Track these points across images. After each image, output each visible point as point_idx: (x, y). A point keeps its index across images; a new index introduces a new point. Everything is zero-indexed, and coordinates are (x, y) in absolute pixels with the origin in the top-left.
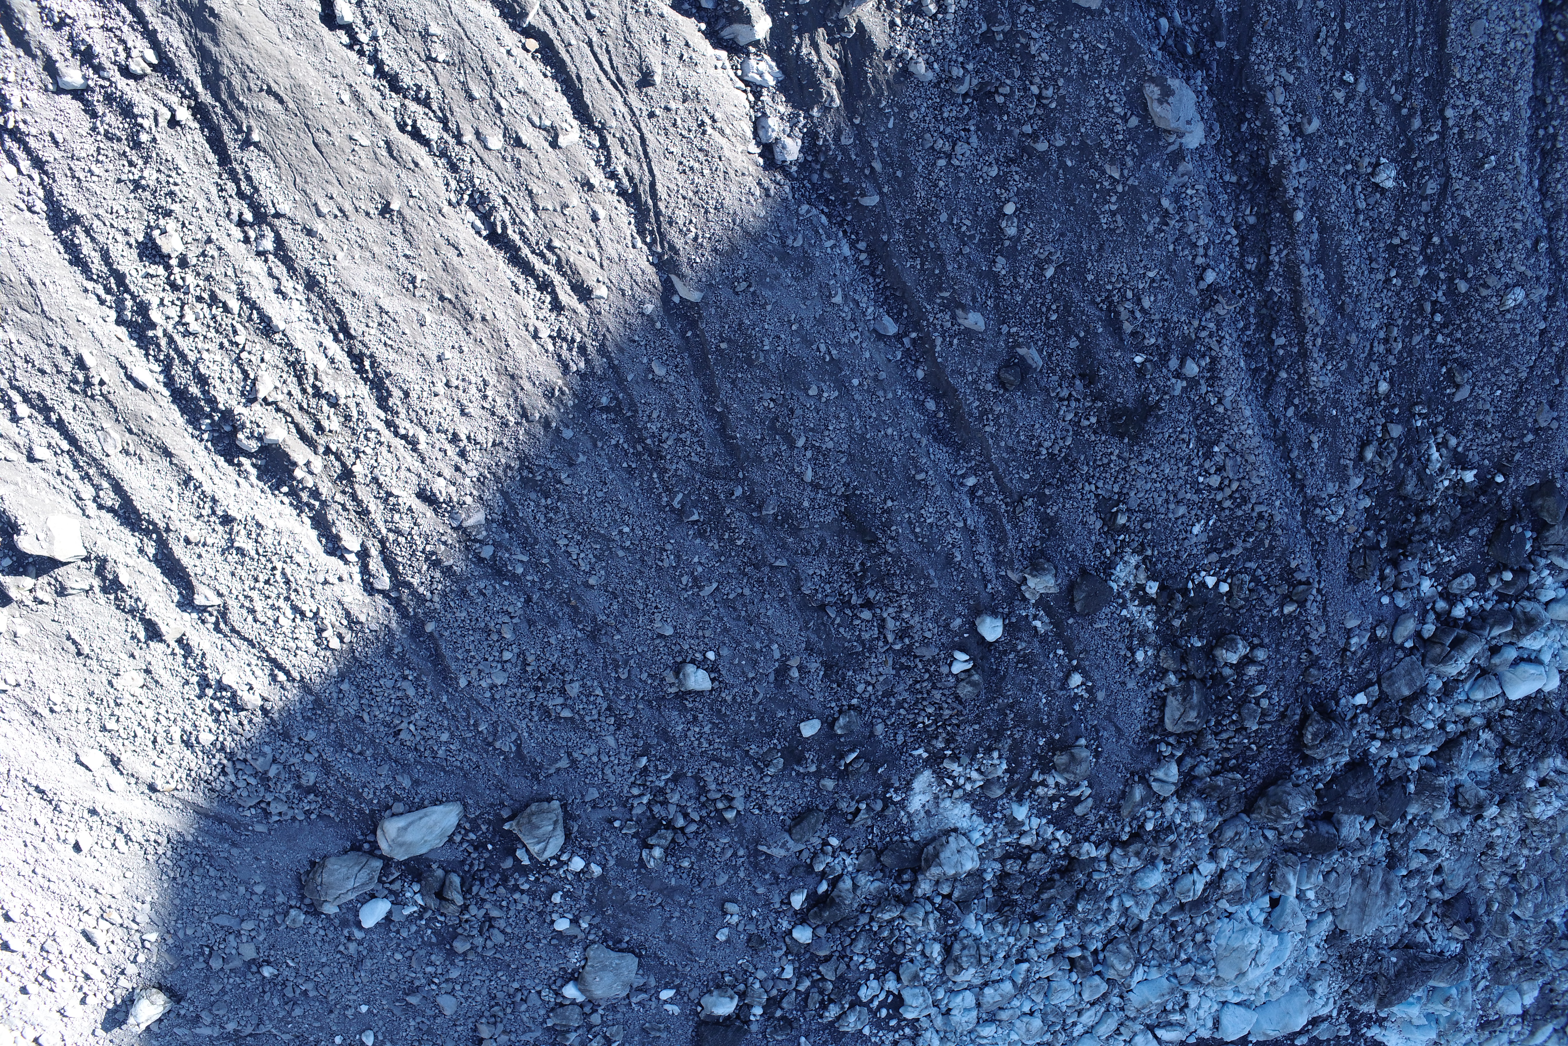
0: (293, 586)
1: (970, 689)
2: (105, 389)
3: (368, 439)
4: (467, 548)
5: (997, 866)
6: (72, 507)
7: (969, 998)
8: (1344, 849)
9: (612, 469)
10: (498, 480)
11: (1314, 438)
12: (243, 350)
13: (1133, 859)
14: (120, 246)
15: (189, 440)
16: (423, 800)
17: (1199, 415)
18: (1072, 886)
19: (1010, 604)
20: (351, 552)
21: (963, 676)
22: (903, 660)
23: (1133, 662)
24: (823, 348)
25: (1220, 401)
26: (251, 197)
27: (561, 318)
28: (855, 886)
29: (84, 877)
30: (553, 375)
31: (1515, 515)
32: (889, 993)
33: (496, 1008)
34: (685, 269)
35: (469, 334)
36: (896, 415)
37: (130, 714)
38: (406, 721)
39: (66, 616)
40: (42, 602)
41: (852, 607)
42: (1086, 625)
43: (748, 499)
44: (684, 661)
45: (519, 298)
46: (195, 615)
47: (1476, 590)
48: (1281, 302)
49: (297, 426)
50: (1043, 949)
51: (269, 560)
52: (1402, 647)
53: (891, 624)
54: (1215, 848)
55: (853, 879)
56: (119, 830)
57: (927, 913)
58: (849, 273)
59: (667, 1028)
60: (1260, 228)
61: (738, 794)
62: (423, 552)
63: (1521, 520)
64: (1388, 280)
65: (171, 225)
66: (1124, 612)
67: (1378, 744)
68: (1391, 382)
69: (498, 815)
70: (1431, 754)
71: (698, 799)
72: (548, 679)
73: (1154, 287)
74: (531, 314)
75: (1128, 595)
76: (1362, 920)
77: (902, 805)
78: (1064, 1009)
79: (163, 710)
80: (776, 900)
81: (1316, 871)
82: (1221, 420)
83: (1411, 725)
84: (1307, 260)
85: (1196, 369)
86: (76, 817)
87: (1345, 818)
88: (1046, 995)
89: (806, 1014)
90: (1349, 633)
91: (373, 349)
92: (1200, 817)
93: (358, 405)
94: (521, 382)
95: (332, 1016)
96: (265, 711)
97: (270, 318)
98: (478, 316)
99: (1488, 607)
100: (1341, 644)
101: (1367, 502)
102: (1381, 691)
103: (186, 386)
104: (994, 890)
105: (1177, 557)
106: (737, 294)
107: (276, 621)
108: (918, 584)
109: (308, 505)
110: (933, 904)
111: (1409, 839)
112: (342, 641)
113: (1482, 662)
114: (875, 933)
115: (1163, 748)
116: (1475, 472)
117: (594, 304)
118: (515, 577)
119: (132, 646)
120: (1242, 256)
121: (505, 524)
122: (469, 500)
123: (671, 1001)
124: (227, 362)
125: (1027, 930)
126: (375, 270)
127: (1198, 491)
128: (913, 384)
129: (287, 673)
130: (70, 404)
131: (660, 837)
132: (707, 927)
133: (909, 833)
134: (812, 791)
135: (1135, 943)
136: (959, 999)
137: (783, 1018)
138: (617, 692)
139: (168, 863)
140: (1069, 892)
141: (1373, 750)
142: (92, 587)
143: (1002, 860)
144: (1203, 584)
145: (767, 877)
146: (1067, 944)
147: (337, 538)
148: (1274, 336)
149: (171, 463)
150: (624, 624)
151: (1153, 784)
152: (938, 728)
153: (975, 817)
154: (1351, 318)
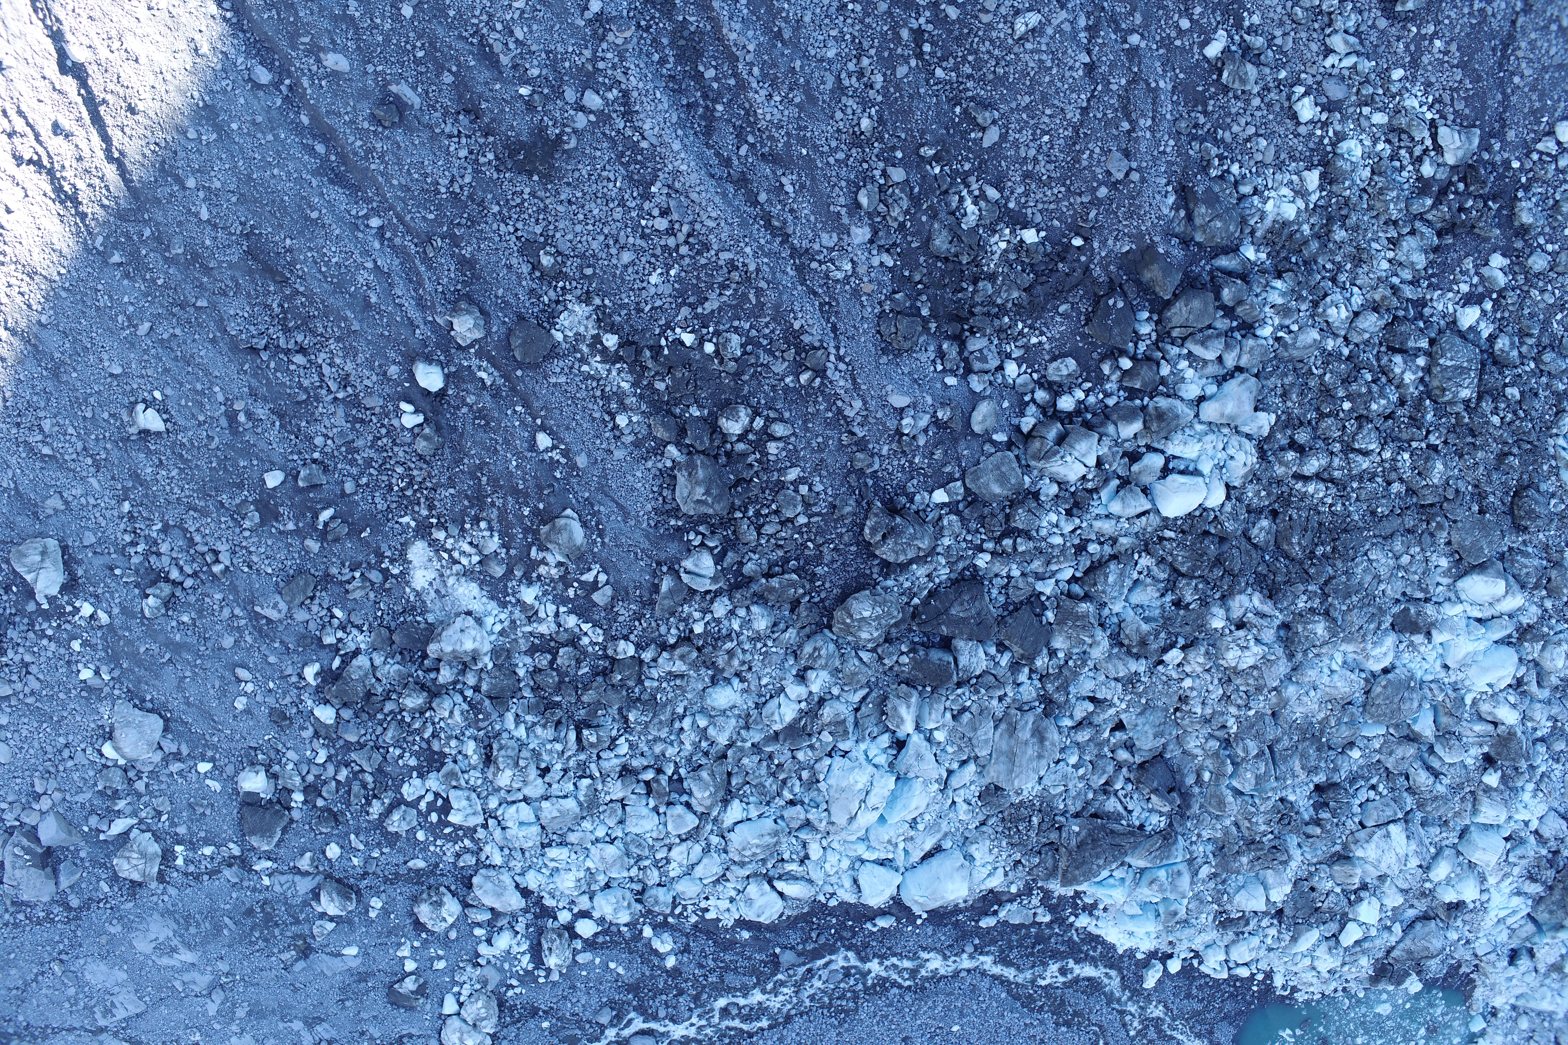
1: (424, 443)
5: (527, 659)
7: (526, 812)
8: (971, 683)
11: (784, 180)
13: (678, 663)
17: (622, 153)
18: (617, 691)
19: (446, 352)
21: (416, 430)
22: (354, 412)
23: (616, 427)
24: (197, 95)
25: (642, 136)
28: (376, 669)
31: (1114, 288)
32: (435, 794)
33: (49, 764)
36: (280, 156)
41: (285, 352)
42: (539, 378)
43: (157, 239)
47: (1084, 380)
48: (699, 31)
50: (605, 765)
52: (988, 439)
53: (326, 370)
54: (803, 669)
55: (369, 658)
57: (454, 705)
58: (217, 31)
59: (212, 805)
61: (223, 547)
63: (1124, 294)
66: (585, 368)
67: (987, 557)
70: (1075, 580)
71: (188, 551)
72: (26, 416)
73: (526, 17)
75: (585, 349)
76: (1014, 772)
77: (404, 579)
78: (648, 840)
80: (291, 671)
81: (940, 707)
82: (650, 158)
85: (603, 102)
87: (959, 643)
88: (622, 821)
89: (352, 809)
90: (897, 412)
92: (765, 625)
99: (1111, 402)
100: (891, 425)
101: (886, 260)
102: (967, 491)
104: (531, 689)
105: (639, 310)
106: (112, 52)
108: (339, 327)
110: (463, 697)
111: (1067, 682)
113: (1115, 468)
114: (408, 724)
116: (1041, 233)
123: (210, 776)
127: (643, 236)
128: (298, 129)
131: (157, 588)
132: (223, 691)
133: (422, 614)
134: (298, 552)
135: (720, 772)
136: (515, 810)
137: (327, 809)
138: (87, 431)
140: (615, 697)
141: (982, 564)
143: (530, 653)
144: (680, 341)
145: (275, 645)
146: (636, 763)
148: (701, 68)
150: (78, 362)
151: (683, 575)
152: (415, 491)
153: (484, 600)
154: (796, 46)
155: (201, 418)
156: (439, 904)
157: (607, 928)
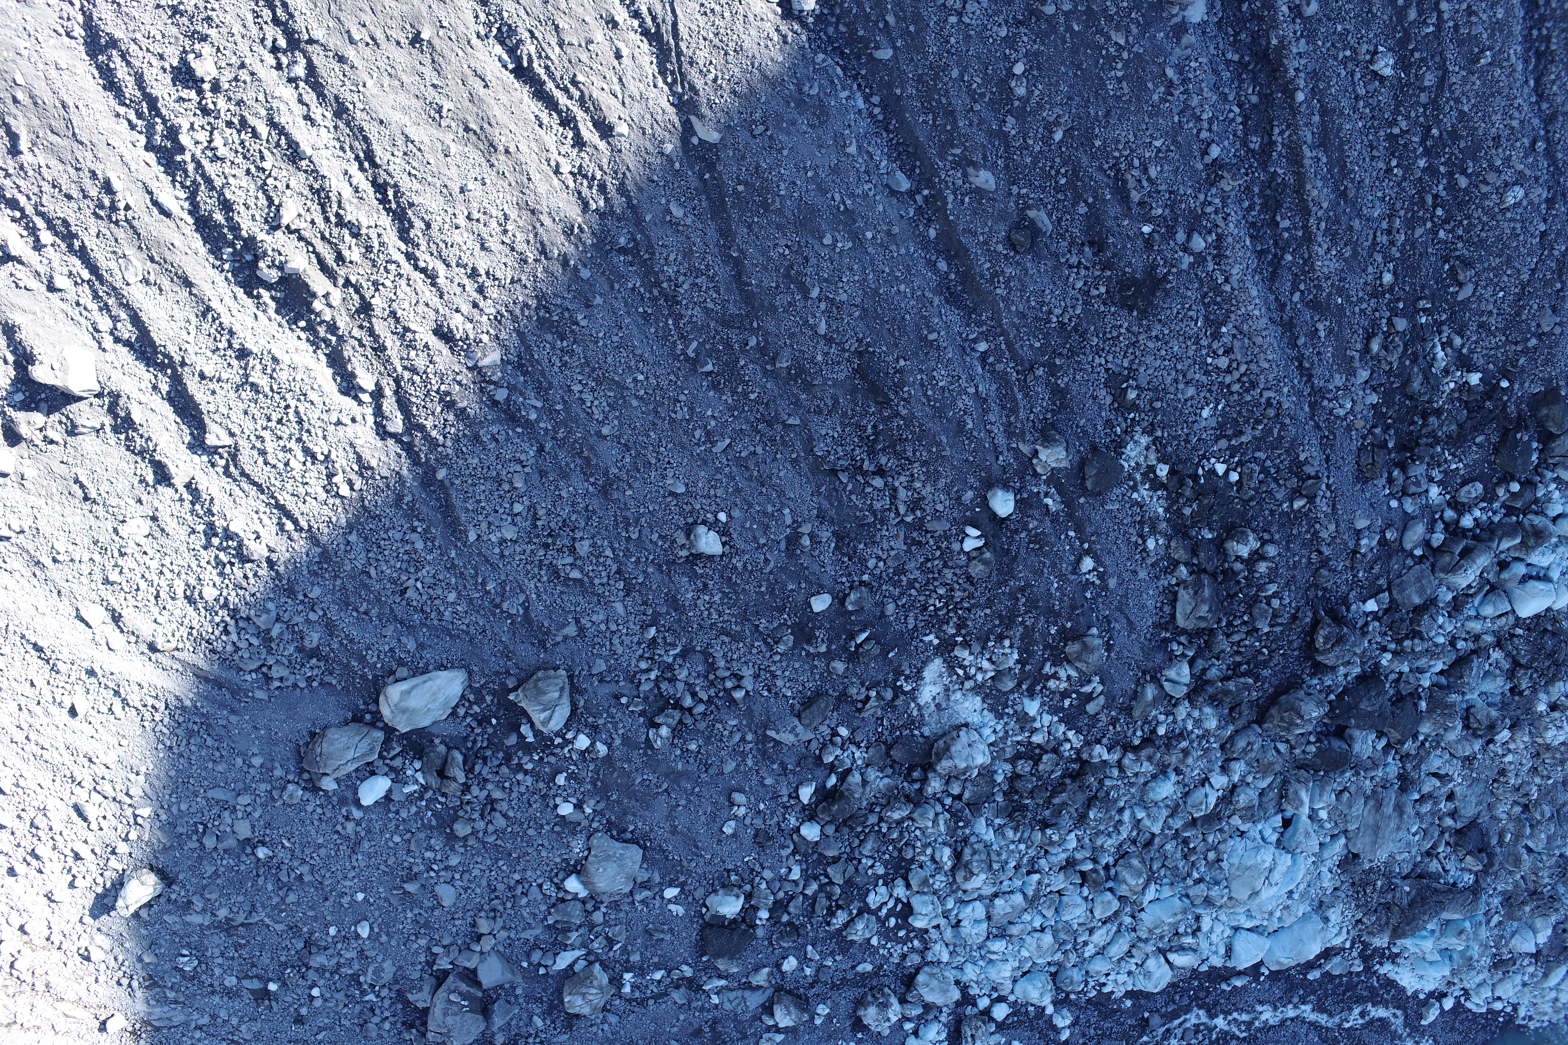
0: (306, 426)
1: (981, 567)
2: (130, 214)
3: (387, 271)
4: (481, 389)
5: (1008, 767)
6: (88, 339)
7: (978, 910)
8: (1356, 768)
9: (628, 313)
10: (515, 319)
11: (1320, 326)
12: (270, 175)
13: (1145, 764)
14: (154, 71)
15: (210, 270)
16: (427, 665)
17: (1206, 294)
18: (1084, 792)
19: (1022, 478)
20: (364, 391)
21: (974, 554)
22: (915, 534)
23: (1144, 550)
24: (837, 197)
25: (1227, 280)
26: (285, 24)
27: (583, 154)
28: (865, 783)
29: (79, 745)
30: (574, 213)
31: (1520, 423)
32: (898, 900)
33: (496, 902)
34: (705, 110)
35: (492, 166)
36: (909, 271)
37: (134, 565)
38: (413, 577)
39: (75, 457)
40: (52, 442)
41: (865, 474)
42: (1097, 505)
43: (762, 350)
44: (695, 523)
45: (542, 132)
46: (205, 458)
47: (1482, 500)
48: (1284, 183)
49: (318, 255)
50: (1054, 859)
51: (284, 398)
52: (1411, 554)
53: (902, 494)
54: (1228, 760)
55: (862, 774)
56: (117, 693)
57: (937, 814)
58: (863, 125)
59: (671, 930)
60: (1263, 107)
61: (747, 672)
62: (437, 392)
63: (1526, 428)
64: (1389, 170)
65: (206, 49)
66: (1135, 496)
67: (1389, 656)
68: (1395, 274)
69: (504, 684)
70: (1442, 672)
71: (706, 677)
72: (559, 535)
73: (1160, 156)
74: (553, 148)
75: (1138, 477)
76: (1375, 843)
77: (912, 695)
78: (1075, 927)
79: (167, 562)
80: (785, 792)
81: (1328, 789)
82: (1228, 300)
83: (1422, 639)
84: (1309, 141)
85: (1203, 244)
86: (73, 679)
87: (1357, 733)
88: (1057, 911)
89: (814, 921)
90: (1358, 533)
91: (397, 178)
92: (1212, 724)
93: (379, 236)
94: (542, 217)
95: (327, 903)
96: (271, 563)
97: (297, 144)
98: (501, 148)
99: (1496, 519)
100: (1351, 544)
101: (1374, 398)
102: (1392, 600)
103: (211, 212)
104: (1004, 793)
105: (1187, 441)
106: (754, 137)
107: (287, 464)
108: (930, 451)
109: (324, 340)
110: (943, 805)
111: (1421, 761)
112: (352, 489)
113: (1491, 577)
114: (884, 835)
115: (1175, 647)
116: (1479, 375)
117: (614, 141)
118: (528, 424)
119: (140, 490)
120: (1246, 135)
121: (519, 366)
122: (485, 338)
123: (675, 900)
124: (252, 188)
125: (1038, 836)
126: (403, 98)
127: (1207, 373)
128: (925, 243)
129: (295, 522)
130: (93, 231)
131: (667, 716)
132: (714, 817)
133: (919, 728)
134: (821, 674)
135: (1147, 858)
136: (969, 909)
137: (790, 923)
138: (627, 553)
139: (165, 730)
140: (1081, 798)
141: (1384, 662)
142: (103, 425)
143: (1013, 761)
144: (1213, 471)
145: (775, 766)
146: (1079, 856)
147: (353, 376)
148: (1278, 218)
149: (190, 293)
150: (636, 479)
151: (1165, 684)
152: (949, 611)
153: (986, 712)
154: (1354, 205)
155: (762, 541)
156: (884, 1006)
157: (1018, 1009)
